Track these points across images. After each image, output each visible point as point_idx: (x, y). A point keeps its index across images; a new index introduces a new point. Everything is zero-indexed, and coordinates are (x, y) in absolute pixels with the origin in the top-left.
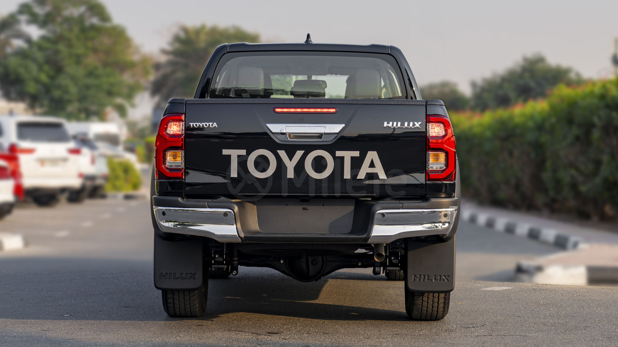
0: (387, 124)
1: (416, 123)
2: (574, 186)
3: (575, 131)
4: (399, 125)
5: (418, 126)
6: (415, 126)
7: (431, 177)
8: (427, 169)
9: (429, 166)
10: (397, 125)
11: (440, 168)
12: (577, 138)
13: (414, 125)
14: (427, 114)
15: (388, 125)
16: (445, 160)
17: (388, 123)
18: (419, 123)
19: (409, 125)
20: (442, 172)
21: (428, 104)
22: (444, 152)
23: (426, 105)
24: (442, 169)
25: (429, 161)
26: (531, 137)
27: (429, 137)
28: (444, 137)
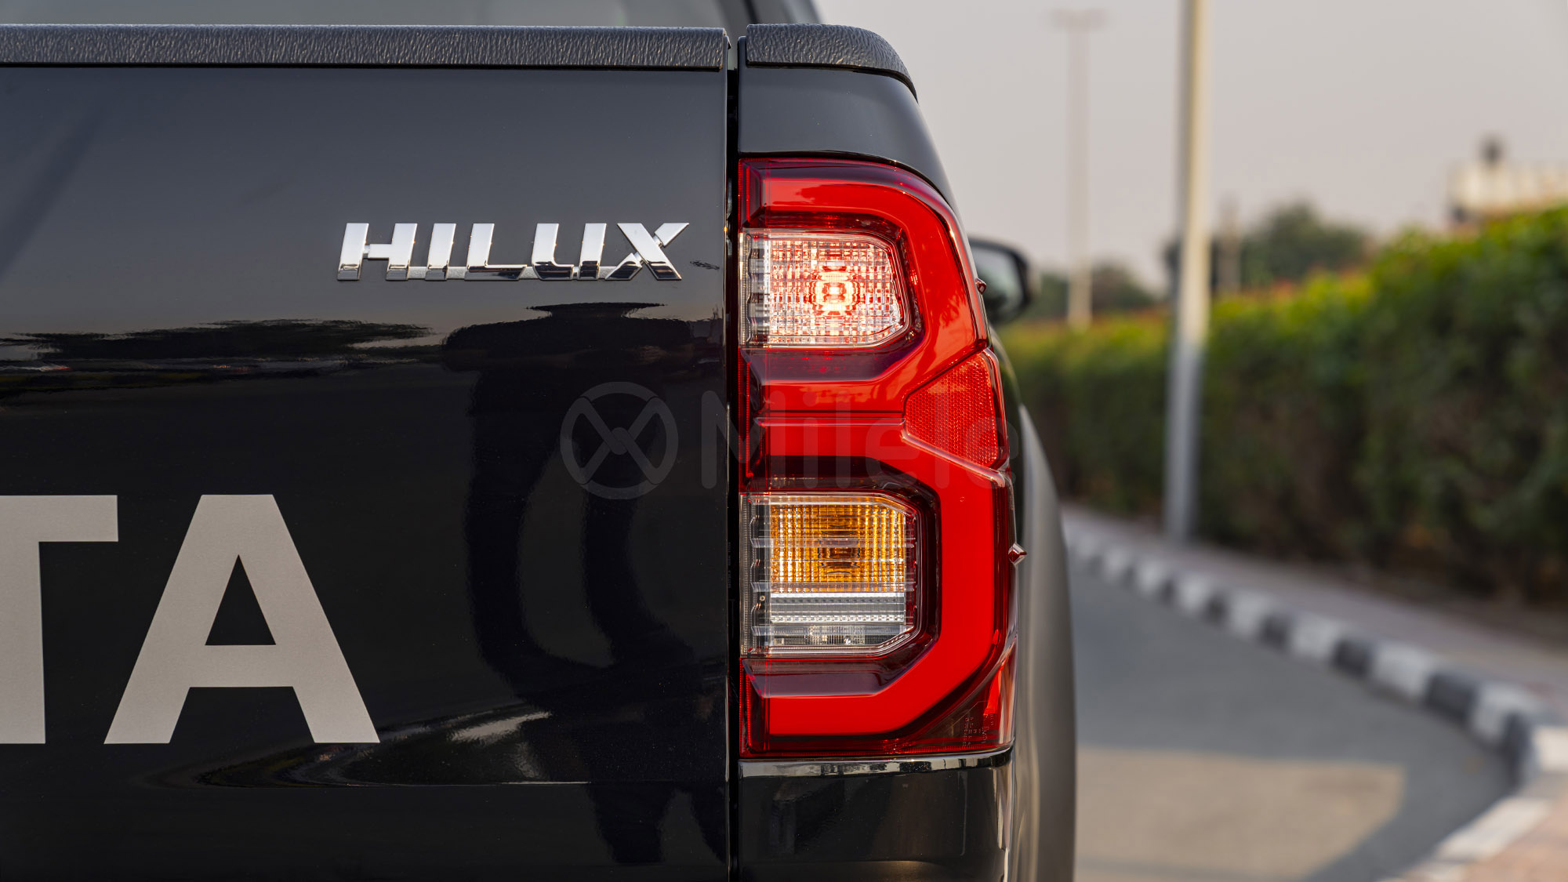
0: (371, 240)
1: (634, 232)
2: (1453, 507)
3: (1462, 351)
4: (479, 253)
5: (658, 257)
6: (631, 258)
7: (778, 726)
8: (743, 650)
9: (761, 618)
10: (460, 253)
11: (871, 640)
12: (1464, 375)
13: (617, 245)
14: (745, 147)
15: (377, 251)
16: (910, 563)
17: (381, 234)
18: (669, 231)
19: (569, 244)
20: (885, 674)
21: (752, 58)
22: (891, 491)
23: (734, 78)
24: (882, 649)
25: (760, 574)
26: (1324, 369)
27: (752, 361)
28: (893, 353)
